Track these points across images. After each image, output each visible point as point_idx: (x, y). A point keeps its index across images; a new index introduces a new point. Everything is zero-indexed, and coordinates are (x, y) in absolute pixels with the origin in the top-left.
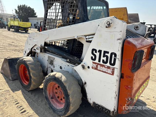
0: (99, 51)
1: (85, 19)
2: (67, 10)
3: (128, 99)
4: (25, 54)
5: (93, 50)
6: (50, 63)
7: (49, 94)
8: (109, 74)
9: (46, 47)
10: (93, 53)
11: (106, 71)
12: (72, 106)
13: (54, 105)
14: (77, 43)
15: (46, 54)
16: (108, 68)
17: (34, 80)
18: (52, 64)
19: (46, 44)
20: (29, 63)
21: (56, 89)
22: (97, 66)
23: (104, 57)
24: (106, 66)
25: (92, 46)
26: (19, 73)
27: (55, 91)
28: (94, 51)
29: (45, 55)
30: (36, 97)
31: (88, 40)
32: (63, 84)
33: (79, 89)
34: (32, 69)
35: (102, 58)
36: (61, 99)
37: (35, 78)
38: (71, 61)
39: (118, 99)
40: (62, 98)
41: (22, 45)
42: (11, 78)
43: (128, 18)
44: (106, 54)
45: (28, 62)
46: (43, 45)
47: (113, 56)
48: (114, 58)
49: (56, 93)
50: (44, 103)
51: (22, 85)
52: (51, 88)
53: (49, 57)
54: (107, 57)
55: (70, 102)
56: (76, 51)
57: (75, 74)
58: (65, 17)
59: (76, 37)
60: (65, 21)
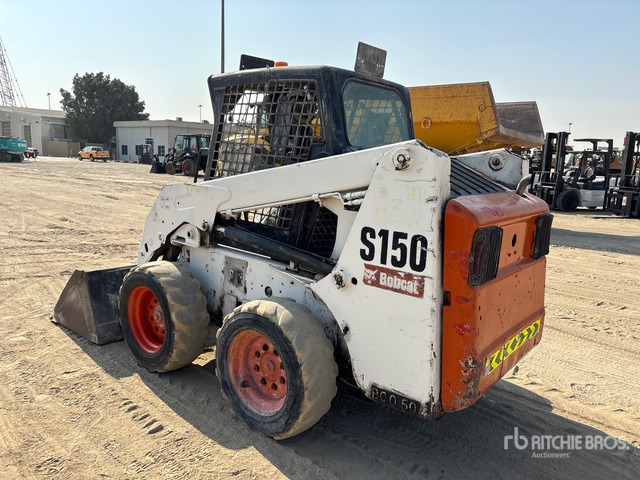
0: (380, 234)
1: (339, 144)
2: (288, 118)
3: (467, 363)
4: (143, 255)
5: (365, 230)
6: (232, 280)
7: (236, 372)
8: (410, 294)
9: (222, 230)
10: (364, 240)
11: (403, 289)
12: (310, 399)
13: (250, 407)
14: (317, 213)
15: (217, 250)
16: (409, 277)
17: (183, 335)
18: (239, 281)
19: (220, 219)
20: (165, 282)
21: (258, 354)
22: (377, 276)
23: (394, 248)
24: (402, 275)
25: (362, 219)
26: (125, 316)
27: (254, 361)
28: (368, 235)
29: (216, 256)
30: (189, 391)
31: (349, 203)
32: (281, 332)
33: (327, 350)
34: (177, 298)
35: (391, 252)
36: (275, 387)
37: (184, 328)
38: (299, 269)
39: (439, 365)
40: (277, 383)
41: (103, 228)
42: (94, 338)
43: (496, 119)
44: (401, 241)
45: (163, 279)
46: (211, 221)
47: (419, 243)
48: (422, 250)
49: (257, 368)
50: (215, 405)
51: (138, 355)
52: (242, 352)
53: (228, 261)
54: (403, 248)
55: (302, 387)
56: (314, 238)
57: (315, 307)
58: (280, 138)
59: (315, 197)
60: (281, 149)
